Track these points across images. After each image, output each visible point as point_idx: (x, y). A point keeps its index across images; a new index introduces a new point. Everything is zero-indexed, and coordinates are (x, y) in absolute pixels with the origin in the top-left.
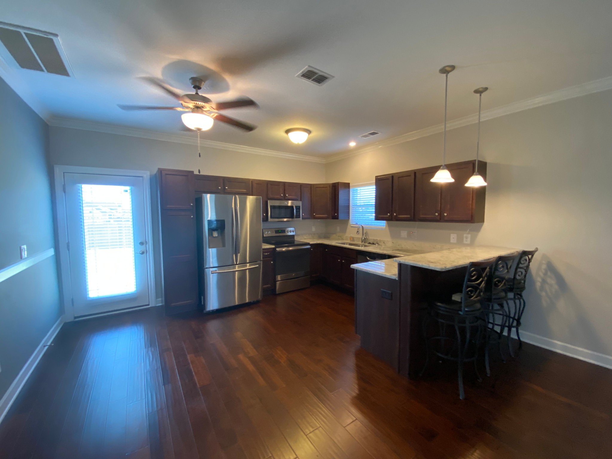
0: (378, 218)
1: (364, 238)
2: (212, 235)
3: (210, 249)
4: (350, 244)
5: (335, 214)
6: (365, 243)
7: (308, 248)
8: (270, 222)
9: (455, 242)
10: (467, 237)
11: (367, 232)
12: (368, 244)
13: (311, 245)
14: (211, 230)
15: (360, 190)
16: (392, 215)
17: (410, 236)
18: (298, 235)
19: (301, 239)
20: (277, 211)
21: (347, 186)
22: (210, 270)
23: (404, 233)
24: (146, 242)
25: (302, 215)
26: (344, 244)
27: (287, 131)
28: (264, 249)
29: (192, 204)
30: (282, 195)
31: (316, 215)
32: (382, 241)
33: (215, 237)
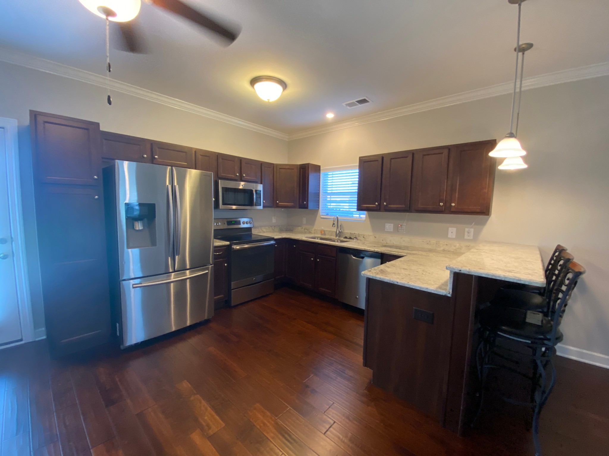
0: (360, 208)
1: (339, 231)
2: (133, 227)
3: (130, 250)
4: (321, 239)
5: (304, 203)
6: (339, 237)
7: (272, 245)
8: (221, 209)
9: (454, 237)
10: (469, 231)
11: (341, 224)
12: (344, 238)
13: (275, 240)
14: (131, 220)
15: (333, 174)
16: (379, 205)
17: (397, 230)
18: (256, 228)
19: (260, 233)
20: (231, 195)
21: (317, 169)
22: (130, 282)
23: (389, 226)
24: (12, 238)
25: (263, 202)
26: (314, 238)
27: (254, 81)
28: (216, 247)
29: (96, 177)
30: (238, 174)
31: (279, 202)
32: (362, 234)
33: (139, 230)
